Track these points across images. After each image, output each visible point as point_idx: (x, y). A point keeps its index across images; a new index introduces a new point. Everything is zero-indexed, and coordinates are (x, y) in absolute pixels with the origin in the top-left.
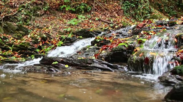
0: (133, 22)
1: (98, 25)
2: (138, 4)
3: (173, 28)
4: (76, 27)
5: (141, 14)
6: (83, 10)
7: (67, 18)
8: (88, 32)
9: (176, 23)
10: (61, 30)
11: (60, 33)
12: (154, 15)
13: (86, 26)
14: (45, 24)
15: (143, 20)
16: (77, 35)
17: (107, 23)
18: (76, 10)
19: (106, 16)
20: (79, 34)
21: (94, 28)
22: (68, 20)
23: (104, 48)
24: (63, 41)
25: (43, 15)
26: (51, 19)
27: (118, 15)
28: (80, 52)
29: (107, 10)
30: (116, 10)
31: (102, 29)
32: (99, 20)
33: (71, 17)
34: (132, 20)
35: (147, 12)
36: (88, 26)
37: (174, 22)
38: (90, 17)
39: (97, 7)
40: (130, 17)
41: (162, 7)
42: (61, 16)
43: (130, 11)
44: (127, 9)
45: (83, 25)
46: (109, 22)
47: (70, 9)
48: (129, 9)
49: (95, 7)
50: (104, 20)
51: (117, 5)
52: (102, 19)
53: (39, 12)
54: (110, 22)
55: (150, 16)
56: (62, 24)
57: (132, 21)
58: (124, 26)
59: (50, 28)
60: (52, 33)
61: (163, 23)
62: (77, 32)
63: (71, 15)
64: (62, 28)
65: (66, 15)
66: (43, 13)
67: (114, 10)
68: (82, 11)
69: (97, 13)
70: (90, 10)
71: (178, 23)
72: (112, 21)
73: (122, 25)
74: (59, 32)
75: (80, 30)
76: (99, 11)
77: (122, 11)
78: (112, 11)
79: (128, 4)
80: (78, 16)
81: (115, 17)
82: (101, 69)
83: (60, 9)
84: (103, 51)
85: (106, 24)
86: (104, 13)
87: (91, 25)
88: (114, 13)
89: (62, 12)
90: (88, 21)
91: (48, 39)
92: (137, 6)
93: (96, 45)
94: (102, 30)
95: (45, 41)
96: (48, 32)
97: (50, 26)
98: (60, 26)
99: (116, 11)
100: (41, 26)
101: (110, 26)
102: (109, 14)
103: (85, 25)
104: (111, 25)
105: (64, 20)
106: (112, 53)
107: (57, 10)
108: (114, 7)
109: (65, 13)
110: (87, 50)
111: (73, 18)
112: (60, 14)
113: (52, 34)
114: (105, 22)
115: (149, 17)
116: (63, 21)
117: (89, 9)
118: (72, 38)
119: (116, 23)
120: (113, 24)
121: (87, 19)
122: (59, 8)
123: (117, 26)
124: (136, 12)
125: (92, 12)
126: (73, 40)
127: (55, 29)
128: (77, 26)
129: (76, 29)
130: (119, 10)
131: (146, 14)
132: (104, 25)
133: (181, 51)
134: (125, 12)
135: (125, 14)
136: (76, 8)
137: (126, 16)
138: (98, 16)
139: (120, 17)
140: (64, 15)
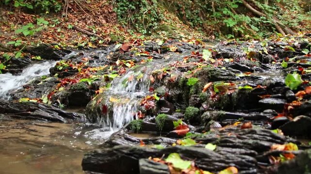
0: (131, 33)
1: (71, 37)
2: (140, 6)
3: (162, 57)
4: (33, 38)
5: (143, 22)
6: (47, 9)
7: (18, 21)
8: (51, 50)
9: (170, 50)
10: (5, 42)
12: (164, 24)
13: (50, 38)
15: (145, 32)
16: (32, 55)
17: (87, 34)
18: (34, 7)
19: (86, 23)
20: (36, 52)
21: (63, 42)
22: (20, 26)
23: (64, 82)
24: (6, 64)
27: (107, 22)
28: (29, 87)
29: (88, 11)
30: (104, 12)
31: (76, 44)
32: (74, 28)
33: (24, 20)
34: (129, 31)
35: (153, 19)
36: (53, 38)
37: (168, 47)
38: (59, 23)
39: (72, 5)
40: (126, 25)
41: (182, 11)
42: (6, 16)
43: (127, 15)
44: (123, 12)
45: (45, 36)
46: (90, 33)
47: (22, 5)
48: (126, 12)
49: (68, 5)
50: (81, 29)
51: (107, 4)
52: (78, 27)
54: (92, 34)
55: (157, 25)
56: (6, 32)
57: (128, 33)
58: (114, 40)
62: (33, 48)
63: (24, 16)
64: (5, 39)
65: (15, 15)
67: (101, 12)
68: (45, 11)
69: (71, 16)
70: (59, 9)
72: (94, 32)
73: (110, 39)
75: (38, 45)
76: (75, 12)
77: (115, 14)
78: (96, 14)
79: (125, 3)
80: (38, 19)
81: (101, 25)
82: (48, 119)
83: (4, 4)
84: (62, 89)
85: (85, 36)
86: (83, 17)
87: (59, 36)
88: (101, 17)
89: (8, 10)
90: (55, 30)
92: (138, 8)
93: (56, 75)
94: (76, 46)
98: (3, 36)
99: (103, 15)
101: (91, 40)
102: (91, 20)
103: (48, 36)
104: (93, 39)
105: (12, 24)
106: (70, 93)
108: (101, 7)
109: (13, 10)
110: (41, 83)
111: (28, 22)
112: (4, 13)
114: (83, 33)
115: (156, 27)
116: (8, 27)
117: (57, 8)
118: (23, 60)
119: (101, 35)
120: (95, 37)
121: (54, 26)
123: (102, 40)
124: (136, 18)
125: (64, 14)
126: (23, 62)
128: (35, 37)
129: (32, 43)
130: (109, 12)
131: (152, 22)
132: (81, 38)
133: (149, 97)
134: (119, 17)
135: (118, 20)
136: (34, 4)
137: (120, 24)
138: (72, 22)
139: (109, 24)
140: (12, 14)
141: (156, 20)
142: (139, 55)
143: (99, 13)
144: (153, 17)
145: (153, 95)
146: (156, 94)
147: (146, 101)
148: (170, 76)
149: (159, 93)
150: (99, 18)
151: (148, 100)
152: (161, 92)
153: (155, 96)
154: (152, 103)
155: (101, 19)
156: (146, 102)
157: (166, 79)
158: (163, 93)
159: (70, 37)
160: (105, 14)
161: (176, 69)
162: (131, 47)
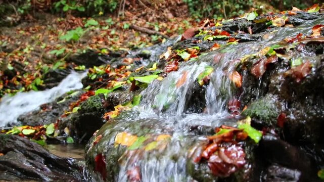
1: (127, 38)
3: (258, 38)
4: (81, 45)
5: (224, 11)
6: (101, 9)
9: (271, 24)
10: (49, 53)
11: (45, 61)
13: (101, 42)
14: (19, 41)
16: (75, 64)
17: (146, 33)
18: (86, 9)
19: (147, 19)
20: (80, 61)
23: (83, 98)
24: (44, 78)
25: (19, 22)
26: (33, 30)
27: (175, 16)
28: (46, 108)
29: (149, 5)
30: (170, 4)
31: (133, 46)
32: (131, 28)
33: (73, 25)
35: (237, 6)
36: (104, 41)
37: (267, 22)
38: (113, 23)
39: (130, 1)
40: (201, 19)
42: (56, 23)
43: (202, 6)
45: (95, 41)
46: (151, 31)
47: (72, 8)
48: (200, 2)
49: (125, 1)
50: (140, 28)
52: (136, 26)
53: (10, 16)
54: (154, 32)
56: (51, 41)
59: (26, 50)
60: (27, 60)
61: (240, 25)
62: (77, 56)
63: (74, 20)
65: (65, 20)
66: (18, 19)
67: (166, 5)
68: (98, 12)
69: (129, 13)
70: (114, 7)
71: (277, 23)
72: (157, 29)
74: (43, 57)
75: (84, 51)
76: (134, 9)
77: (185, 6)
78: (159, 7)
81: (166, 20)
84: (77, 109)
85: (144, 36)
86: (143, 13)
87: (112, 39)
88: (166, 10)
89: (59, 16)
90: (108, 33)
91: (18, 73)
93: (88, 87)
95: (10, 77)
96: (20, 60)
97: (29, 46)
98: (49, 46)
99: (170, 8)
100: (10, 47)
101: (152, 40)
102: (153, 15)
103: (99, 40)
104: (155, 38)
105: (60, 31)
107: (49, 11)
109: (65, 17)
110: (64, 100)
111: (77, 27)
112: (55, 20)
113: (27, 63)
114: (142, 32)
116: (56, 35)
117: (112, 6)
118: (61, 71)
119: (165, 32)
120: (158, 36)
121: (107, 27)
122: (53, 8)
123: (166, 39)
124: (215, 7)
125: (120, 13)
126: (61, 74)
127: (36, 52)
128: (84, 43)
129: (78, 51)
130: (178, 5)
131: (237, 10)
132: (139, 39)
133: (226, 132)
134: (191, 9)
135: (191, 14)
136: (86, 5)
137: (193, 17)
138: (129, 20)
139: (178, 19)
140: (62, 21)
141: (242, 7)
142: (211, 38)
143: (164, 6)
144: (238, 3)
145: (240, 125)
146: (249, 120)
147: (214, 146)
148: (289, 64)
149: (258, 118)
150: (163, 12)
151: (224, 141)
152: (266, 113)
153: (246, 126)
154: (237, 153)
155: (166, 13)
156: (217, 150)
157: (276, 74)
158: (271, 117)
159: (125, 39)
160: (172, 6)
161: (301, 48)
162: (199, 32)
